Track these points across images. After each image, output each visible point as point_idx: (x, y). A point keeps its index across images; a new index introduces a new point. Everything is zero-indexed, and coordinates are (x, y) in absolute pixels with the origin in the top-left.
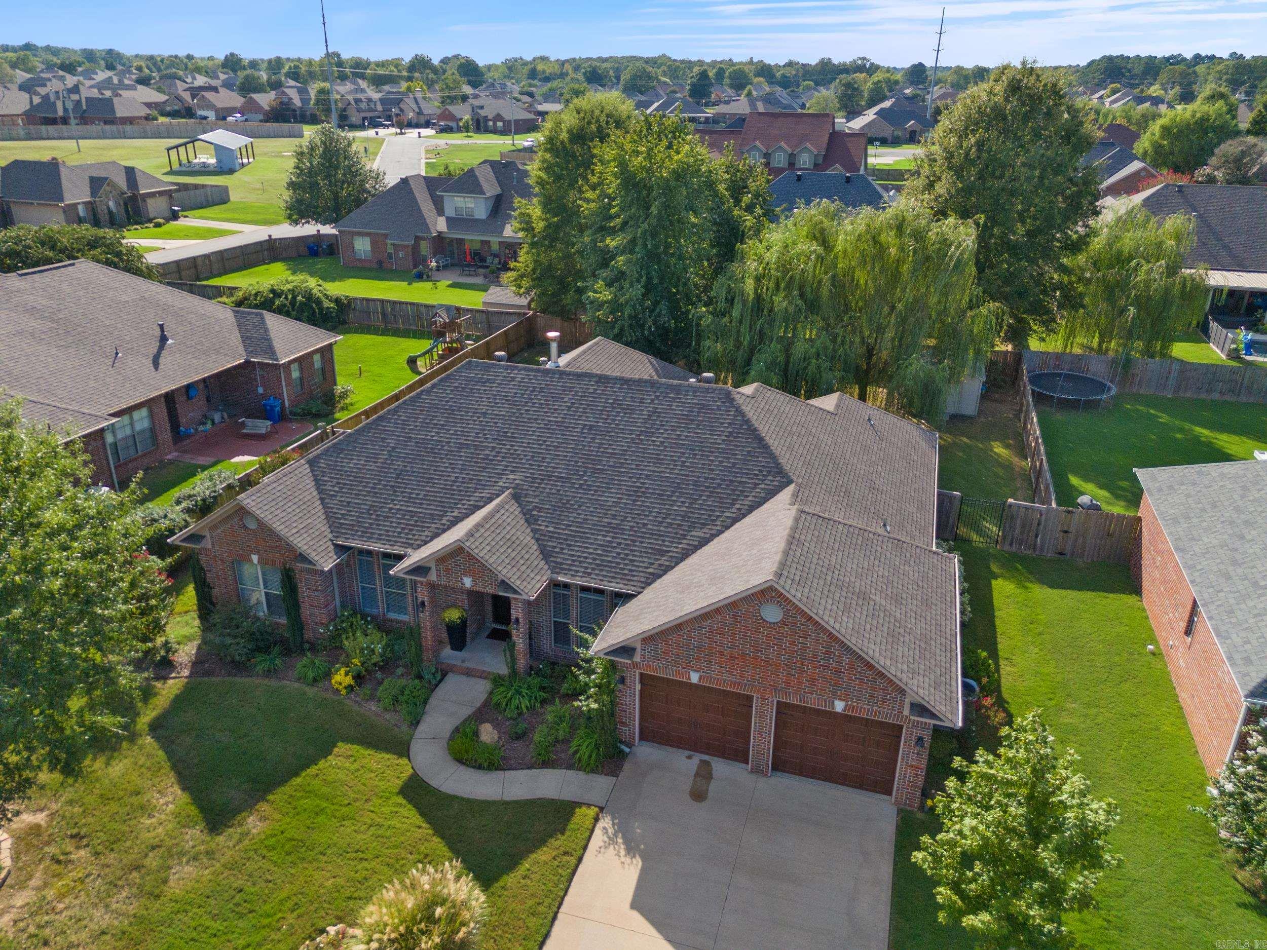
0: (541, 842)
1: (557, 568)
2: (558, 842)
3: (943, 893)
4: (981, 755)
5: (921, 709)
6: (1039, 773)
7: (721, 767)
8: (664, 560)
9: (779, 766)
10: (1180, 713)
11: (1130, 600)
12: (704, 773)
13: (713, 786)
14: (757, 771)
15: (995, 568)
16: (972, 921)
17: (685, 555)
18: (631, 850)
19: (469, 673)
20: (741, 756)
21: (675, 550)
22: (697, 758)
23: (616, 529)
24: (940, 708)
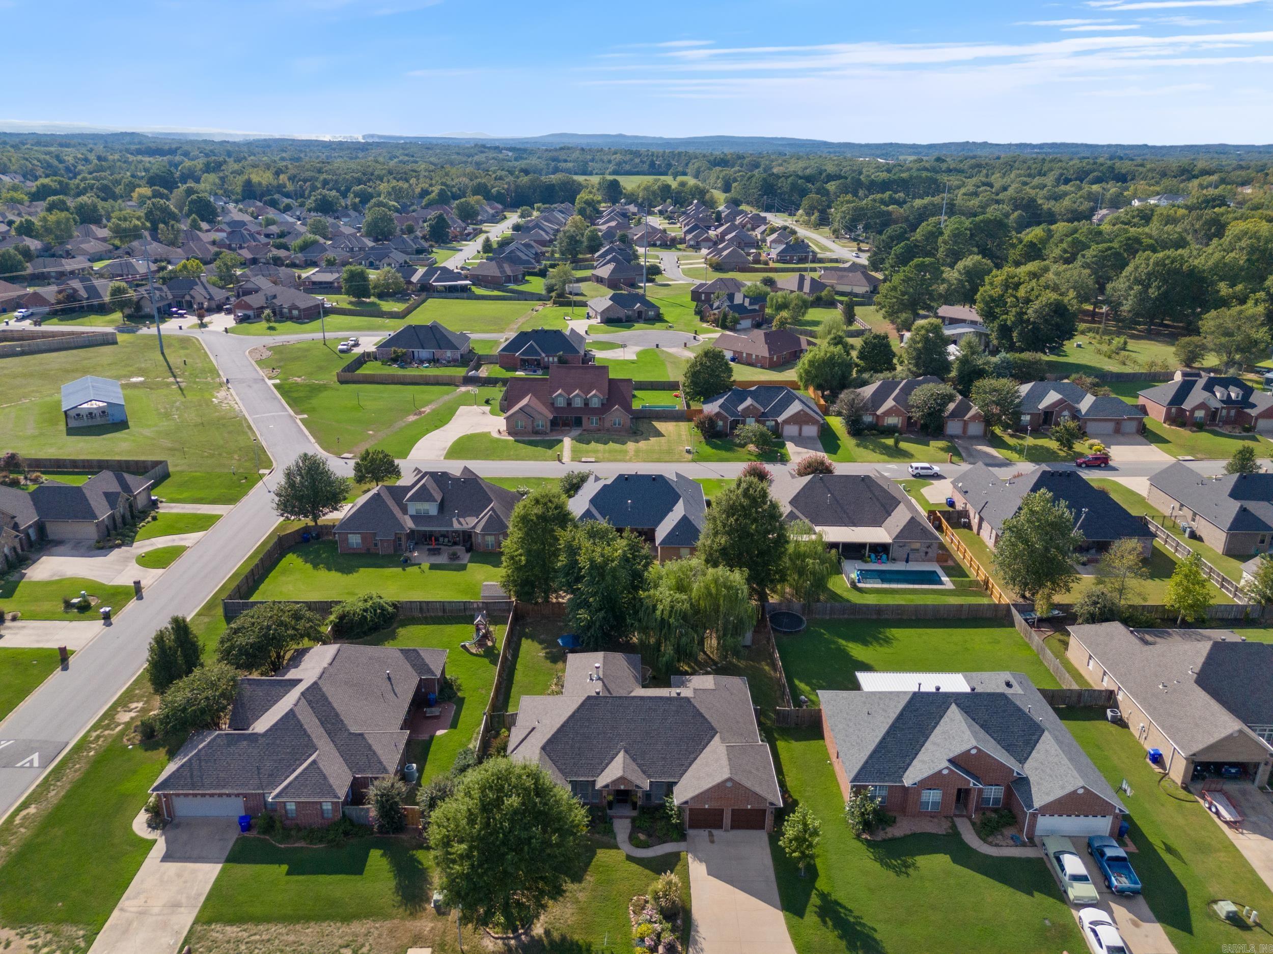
0: (676, 864)
1: (649, 777)
2: (680, 863)
3: (787, 850)
4: (791, 815)
5: (771, 804)
6: (804, 818)
7: (715, 832)
8: (684, 768)
9: (733, 827)
10: (838, 785)
11: (821, 742)
12: (711, 835)
13: (715, 838)
14: (726, 830)
15: (776, 735)
16: (794, 855)
17: (690, 765)
18: (701, 861)
19: (621, 817)
20: (720, 827)
21: (686, 764)
22: (707, 830)
23: (664, 759)
24: (776, 803)
